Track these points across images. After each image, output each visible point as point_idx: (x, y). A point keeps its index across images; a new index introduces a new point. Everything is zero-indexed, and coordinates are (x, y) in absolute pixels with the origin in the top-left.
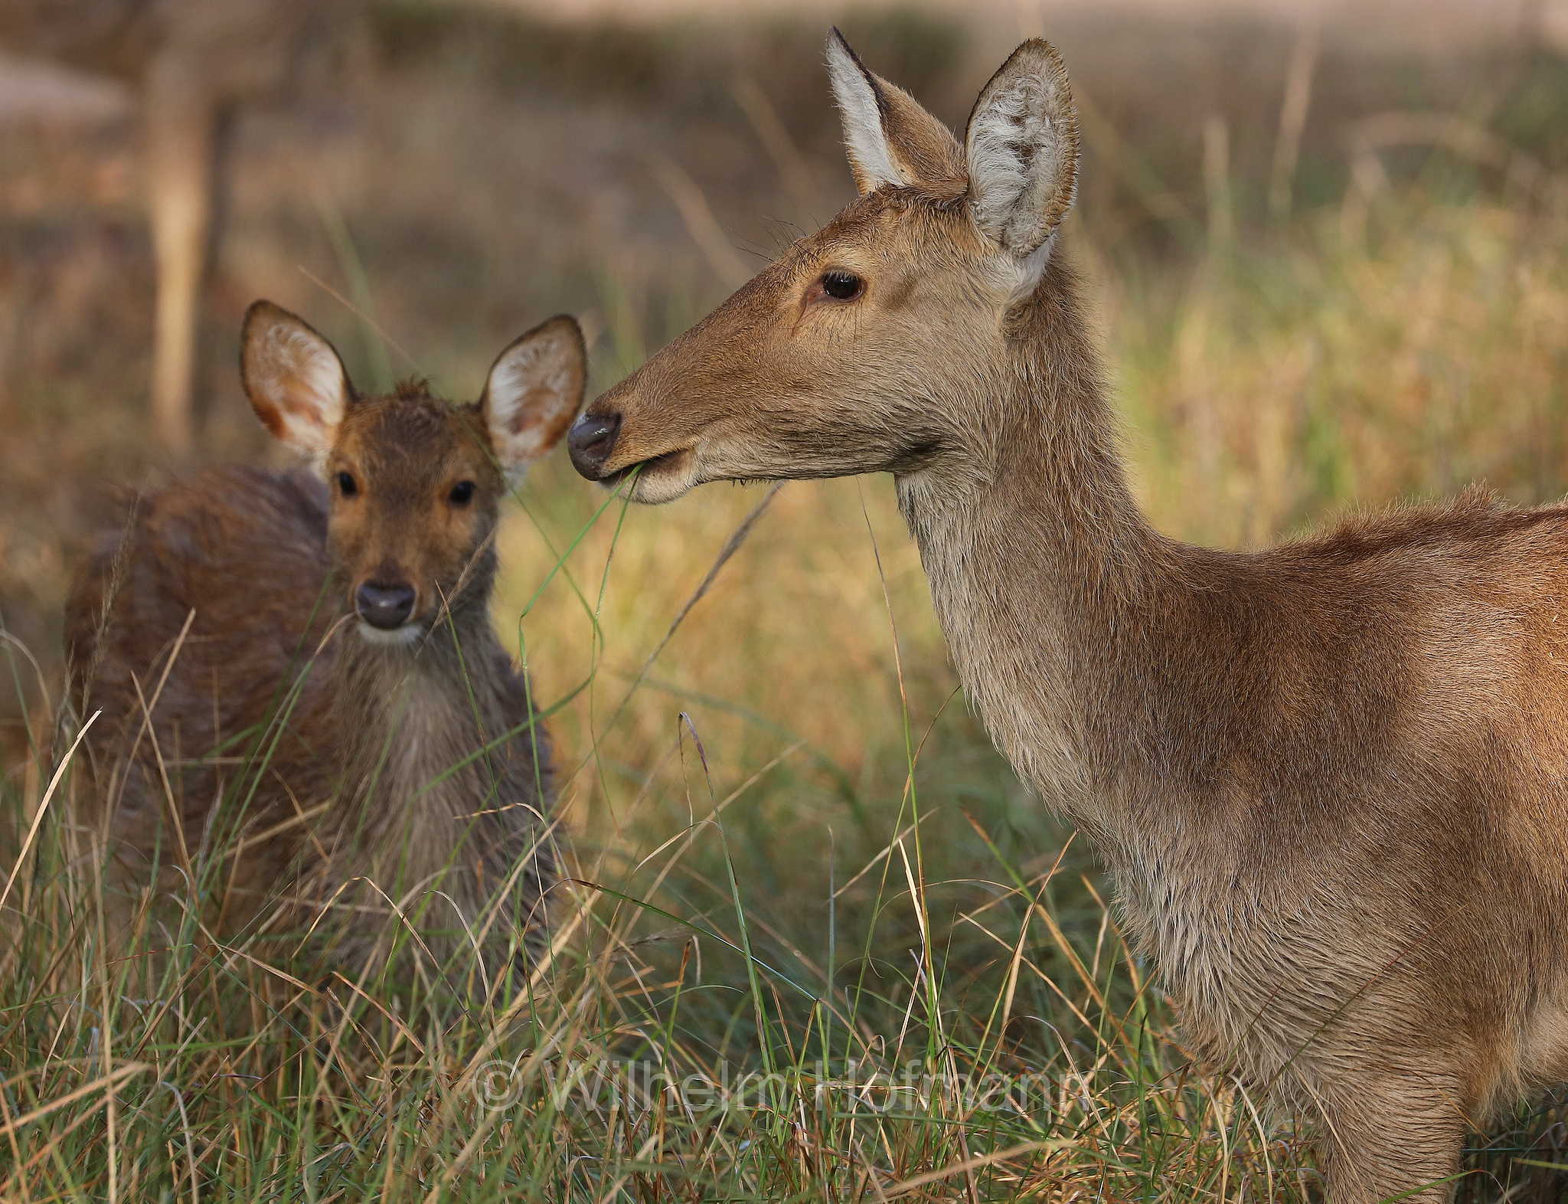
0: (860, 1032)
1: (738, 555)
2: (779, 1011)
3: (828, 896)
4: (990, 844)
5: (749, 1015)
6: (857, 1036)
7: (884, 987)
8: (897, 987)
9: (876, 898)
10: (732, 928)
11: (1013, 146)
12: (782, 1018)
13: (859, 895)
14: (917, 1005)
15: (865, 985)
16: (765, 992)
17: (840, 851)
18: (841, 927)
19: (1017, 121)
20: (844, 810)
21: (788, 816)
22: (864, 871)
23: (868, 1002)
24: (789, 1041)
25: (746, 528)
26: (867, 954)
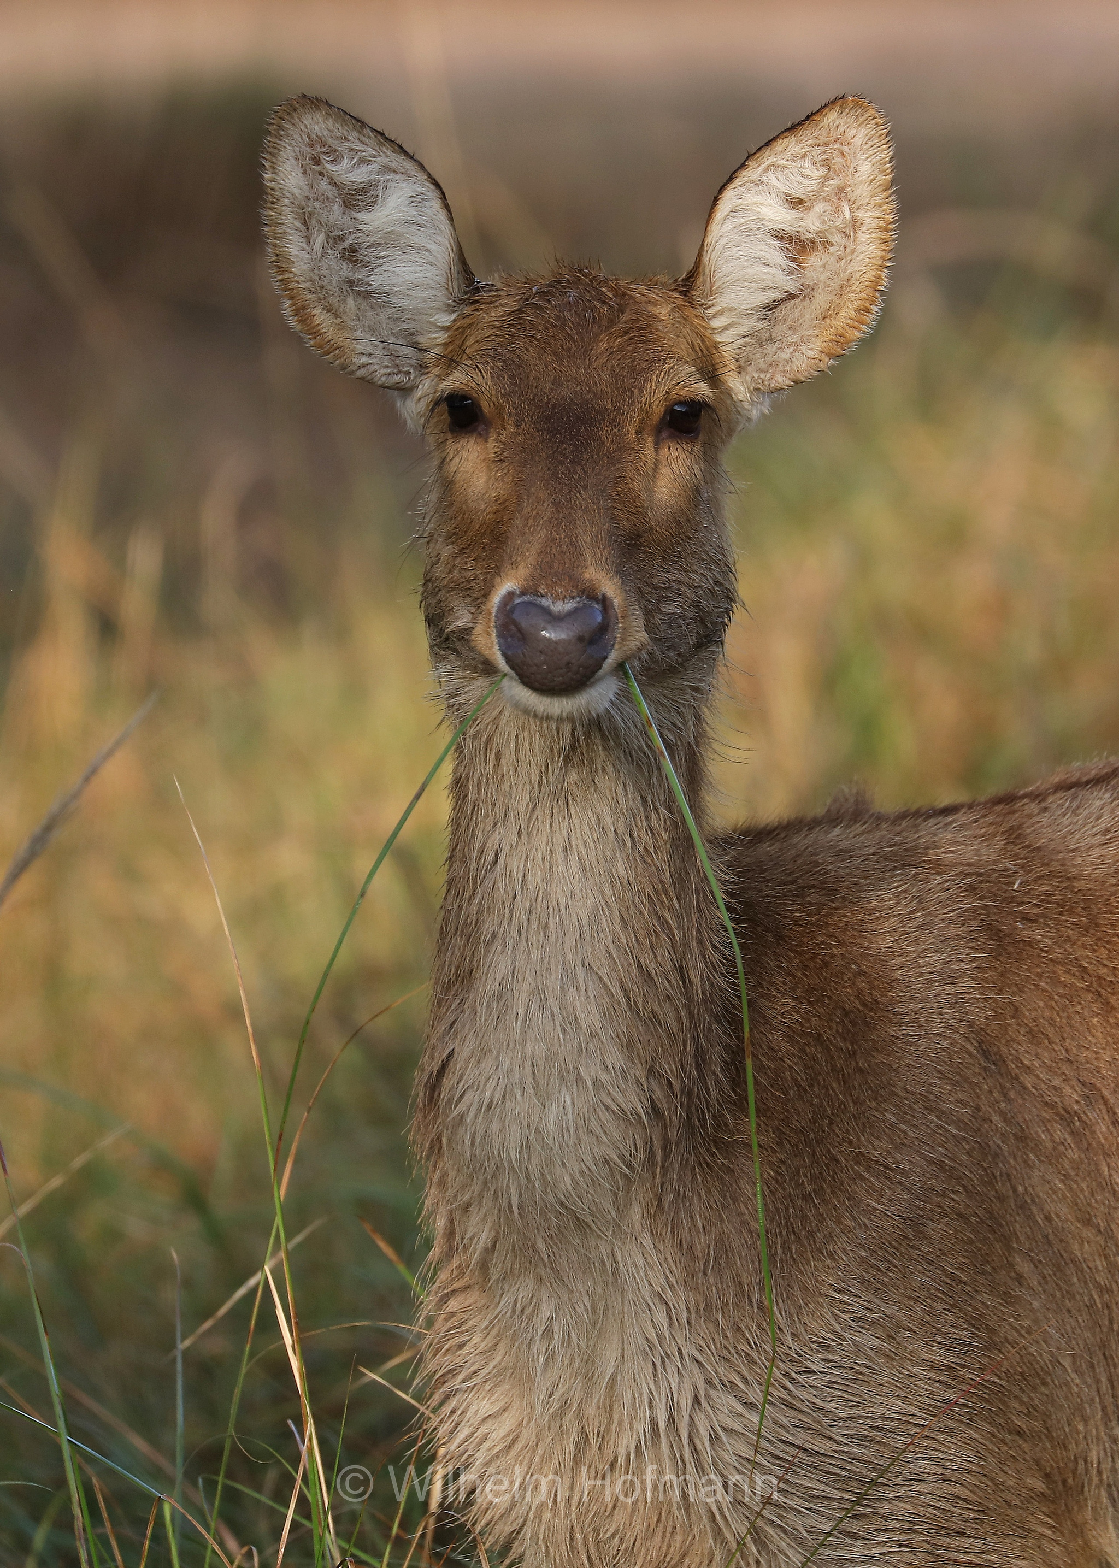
0: (221, 1544)
1: (37, 866)
2: (105, 1515)
3: (173, 1346)
4: (402, 1268)
5: (65, 1523)
6: (217, 1548)
7: (254, 1474)
8: (271, 1476)
9: (242, 1352)
10: (41, 1399)
11: (782, 237)
12: (108, 1525)
13: (218, 1346)
14: (302, 1500)
15: (229, 1475)
16: (88, 1489)
17: (188, 1283)
18: (190, 1392)
19: (795, 203)
20: (192, 1224)
21: (112, 1235)
22: (222, 1311)
23: (232, 1496)
24: (118, 1557)
25: (48, 828)
26: (231, 1430)
